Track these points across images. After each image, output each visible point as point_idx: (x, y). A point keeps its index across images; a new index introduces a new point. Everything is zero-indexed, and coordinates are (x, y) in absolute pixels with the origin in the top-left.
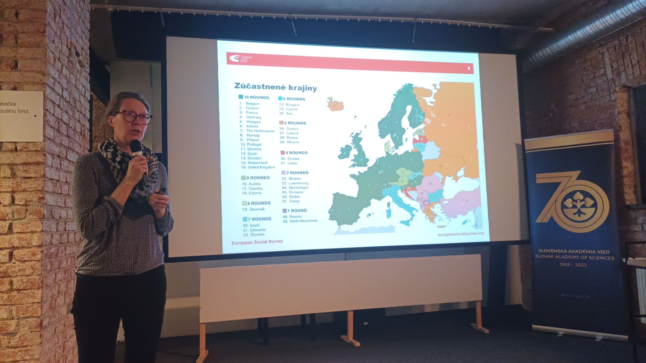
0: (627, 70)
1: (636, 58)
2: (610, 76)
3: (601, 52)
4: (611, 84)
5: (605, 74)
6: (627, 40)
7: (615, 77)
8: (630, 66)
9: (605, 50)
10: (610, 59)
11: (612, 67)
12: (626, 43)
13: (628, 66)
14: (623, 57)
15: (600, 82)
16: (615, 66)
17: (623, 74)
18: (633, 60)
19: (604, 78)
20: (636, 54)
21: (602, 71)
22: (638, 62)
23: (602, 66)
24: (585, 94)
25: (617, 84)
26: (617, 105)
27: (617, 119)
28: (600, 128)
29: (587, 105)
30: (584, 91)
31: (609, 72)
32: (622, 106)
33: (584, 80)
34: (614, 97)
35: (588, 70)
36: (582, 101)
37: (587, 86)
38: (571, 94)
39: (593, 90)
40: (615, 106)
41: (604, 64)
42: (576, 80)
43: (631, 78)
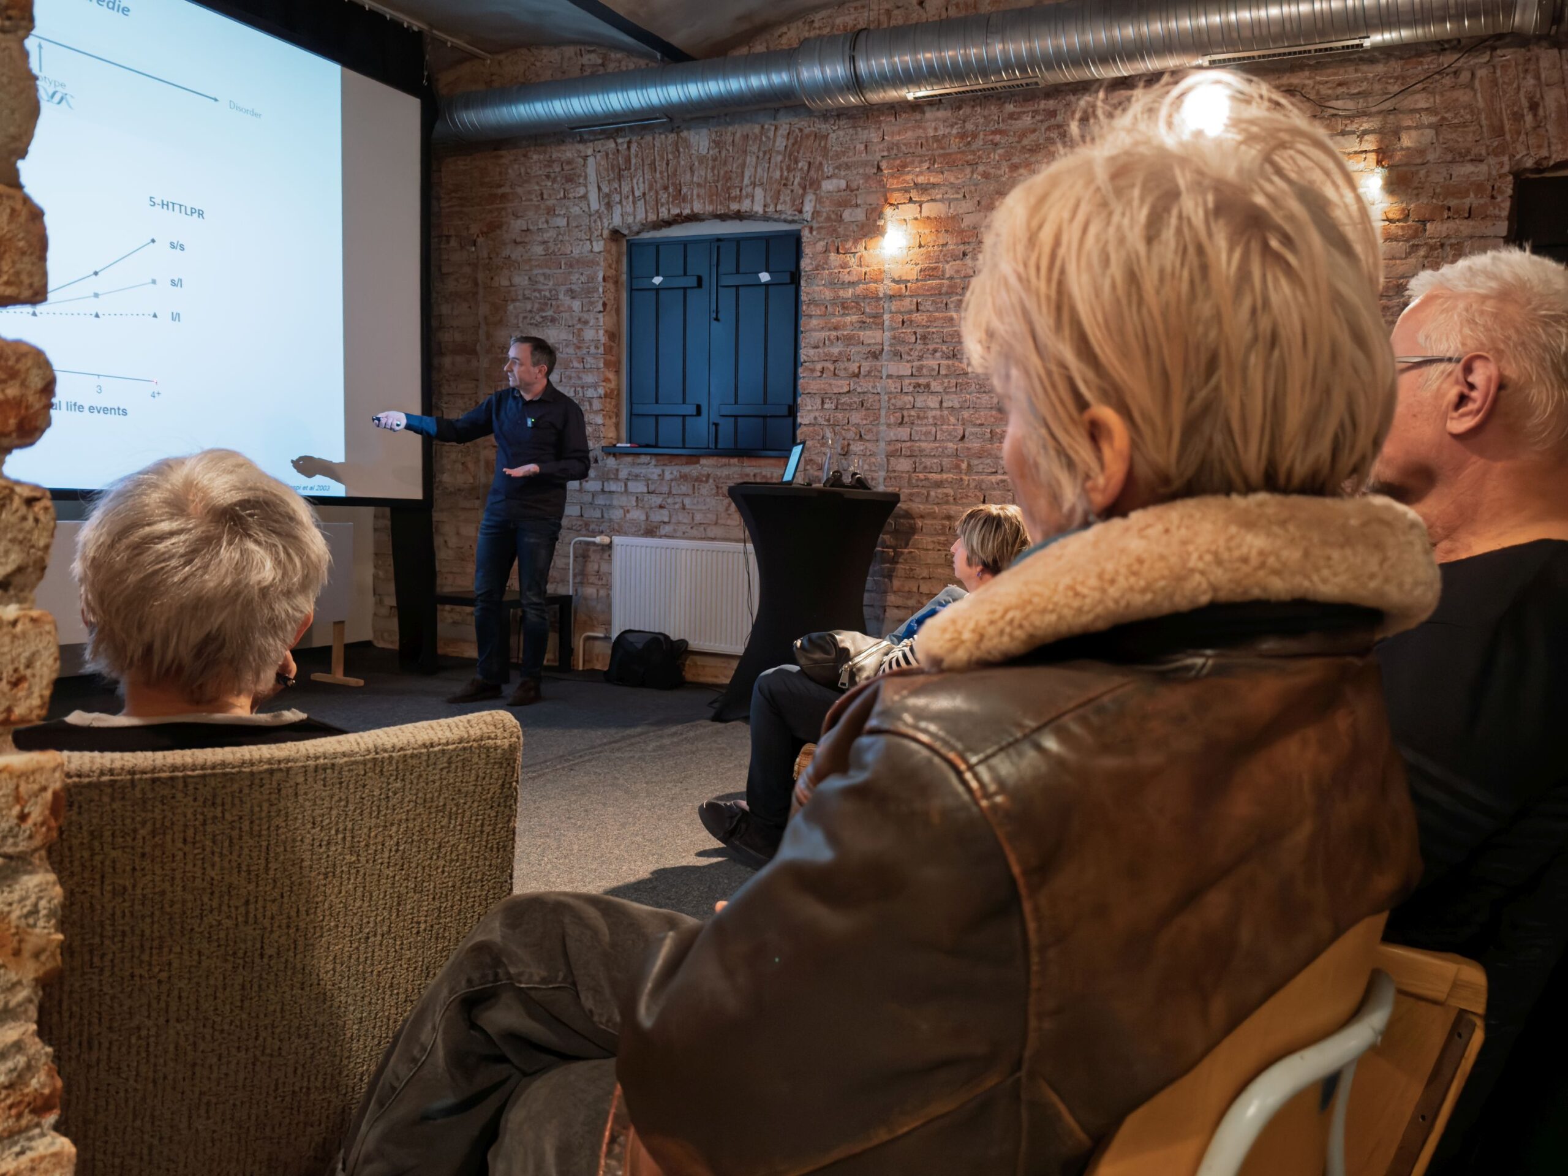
0: (624, 203)
1: (641, 185)
2: (595, 205)
3: (583, 154)
4: (595, 221)
5: (584, 197)
6: (629, 148)
7: (603, 208)
8: (631, 198)
9: (590, 152)
10: (598, 172)
11: (599, 188)
12: (627, 153)
13: (627, 198)
14: (620, 178)
15: (575, 210)
16: (606, 190)
17: (617, 211)
18: (635, 189)
19: (583, 205)
20: (641, 179)
21: (582, 191)
22: (644, 194)
23: (581, 180)
24: (545, 226)
25: (606, 225)
26: (602, 263)
27: (601, 290)
28: (568, 298)
29: (546, 249)
30: (543, 219)
31: (593, 196)
32: (610, 266)
33: (545, 196)
34: (598, 246)
35: (554, 181)
36: (539, 239)
37: (551, 211)
38: (517, 217)
39: (562, 222)
40: (598, 264)
41: (586, 178)
42: (529, 192)
43: (630, 220)
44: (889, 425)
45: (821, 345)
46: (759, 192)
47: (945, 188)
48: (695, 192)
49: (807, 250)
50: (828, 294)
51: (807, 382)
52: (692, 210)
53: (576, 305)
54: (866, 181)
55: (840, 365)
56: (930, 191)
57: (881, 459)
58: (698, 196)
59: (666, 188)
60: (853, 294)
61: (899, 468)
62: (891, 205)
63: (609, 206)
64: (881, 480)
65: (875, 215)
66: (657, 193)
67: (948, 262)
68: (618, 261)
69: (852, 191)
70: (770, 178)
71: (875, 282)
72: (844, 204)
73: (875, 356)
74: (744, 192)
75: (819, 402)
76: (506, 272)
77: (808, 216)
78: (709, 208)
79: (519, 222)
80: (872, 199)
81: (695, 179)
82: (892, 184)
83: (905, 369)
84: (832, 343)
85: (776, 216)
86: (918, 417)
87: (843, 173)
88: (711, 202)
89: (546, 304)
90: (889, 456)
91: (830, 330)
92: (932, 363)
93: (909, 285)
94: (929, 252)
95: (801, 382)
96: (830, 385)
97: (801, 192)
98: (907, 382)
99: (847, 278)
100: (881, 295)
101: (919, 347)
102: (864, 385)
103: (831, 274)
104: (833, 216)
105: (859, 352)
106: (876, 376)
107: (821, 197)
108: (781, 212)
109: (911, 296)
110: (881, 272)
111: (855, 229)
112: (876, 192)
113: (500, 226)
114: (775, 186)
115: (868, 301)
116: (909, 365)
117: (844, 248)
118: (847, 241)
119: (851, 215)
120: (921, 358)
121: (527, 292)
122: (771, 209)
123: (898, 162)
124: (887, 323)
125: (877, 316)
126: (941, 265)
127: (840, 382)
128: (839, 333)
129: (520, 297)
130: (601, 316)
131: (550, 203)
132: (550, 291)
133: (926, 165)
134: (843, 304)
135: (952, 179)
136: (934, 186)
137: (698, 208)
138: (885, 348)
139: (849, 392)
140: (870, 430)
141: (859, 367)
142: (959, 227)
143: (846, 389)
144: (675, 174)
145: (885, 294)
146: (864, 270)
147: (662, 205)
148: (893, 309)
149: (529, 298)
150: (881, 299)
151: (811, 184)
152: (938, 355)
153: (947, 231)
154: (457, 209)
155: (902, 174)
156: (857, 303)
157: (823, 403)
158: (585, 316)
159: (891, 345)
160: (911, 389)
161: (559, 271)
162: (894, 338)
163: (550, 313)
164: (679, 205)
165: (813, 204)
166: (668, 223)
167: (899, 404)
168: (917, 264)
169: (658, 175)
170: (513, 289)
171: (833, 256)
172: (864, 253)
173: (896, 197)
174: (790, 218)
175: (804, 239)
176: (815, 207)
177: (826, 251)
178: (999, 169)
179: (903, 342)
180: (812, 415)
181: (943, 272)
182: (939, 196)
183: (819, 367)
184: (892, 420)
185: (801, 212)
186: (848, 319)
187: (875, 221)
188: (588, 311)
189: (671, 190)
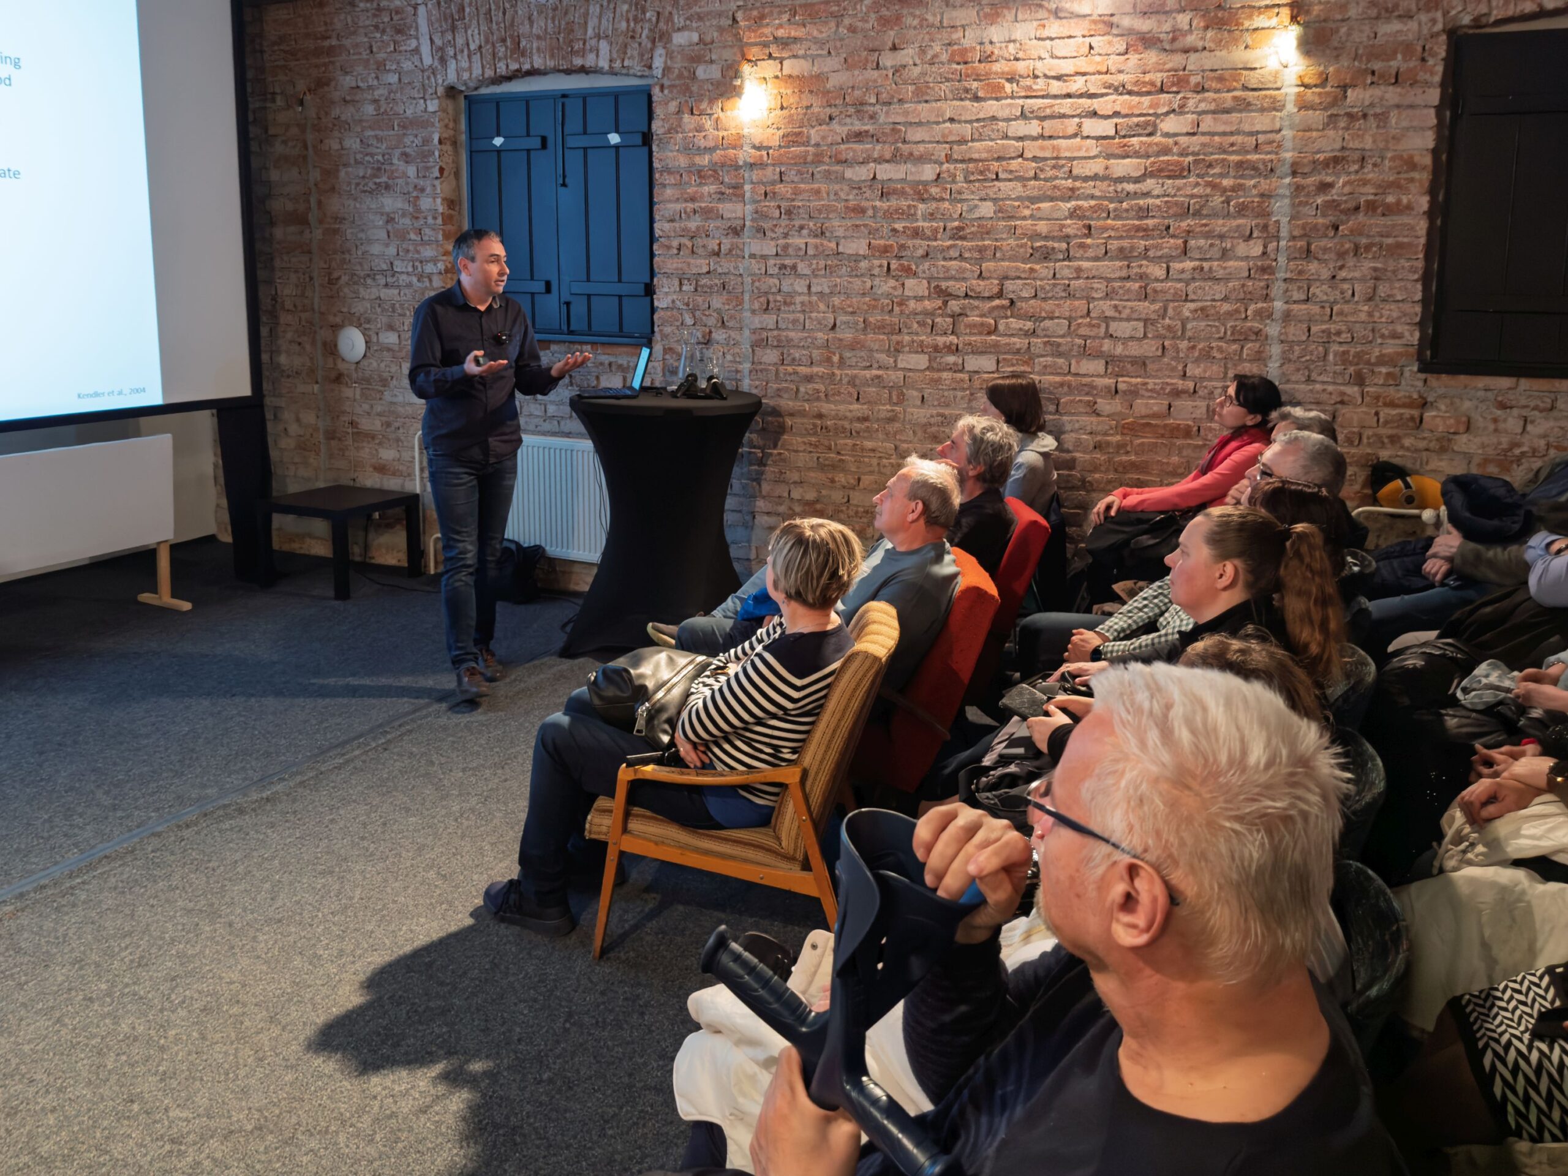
0: (459, 57)
1: (477, 37)
2: (428, 60)
3: (413, 3)
4: (429, 78)
5: (417, 51)
7: (436, 63)
8: (466, 52)
10: (430, 23)
11: (432, 41)
13: (462, 51)
14: (453, 29)
15: (407, 65)
16: (438, 42)
17: (452, 65)
18: (471, 41)
19: (416, 59)
20: (476, 31)
22: (480, 47)
23: (412, 32)
24: (375, 83)
25: (440, 81)
26: (437, 125)
27: (437, 153)
28: (401, 163)
29: (378, 109)
30: (373, 75)
31: (426, 49)
32: (446, 126)
33: (374, 50)
34: (433, 106)
35: (383, 32)
36: (369, 97)
37: (381, 66)
38: (347, 73)
39: (393, 78)
40: (433, 125)
41: (417, 29)
42: (357, 45)
43: (466, 76)
44: (753, 312)
45: (677, 217)
46: (604, 46)
47: (809, 43)
48: (535, 45)
49: (659, 111)
50: (683, 161)
51: (665, 262)
52: (532, 66)
53: (411, 171)
54: (721, 35)
55: (699, 242)
56: (792, 46)
57: (746, 348)
58: (538, 49)
59: (504, 40)
60: (710, 161)
61: (765, 359)
62: (749, 61)
63: (443, 60)
64: (746, 372)
65: (731, 73)
66: (493, 45)
67: (813, 127)
68: (456, 121)
69: (705, 44)
70: (614, 30)
71: (734, 148)
72: (697, 59)
73: (736, 231)
74: (588, 47)
75: (677, 283)
76: (336, 133)
77: (658, 73)
78: (551, 64)
79: (348, 78)
80: (727, 54)
81: (534, 30)
82: (749, 37)
83: (769, 248)
84: (689, 217)
85: (624, 71)
86: (785, 303)
87: (694, 25)
88: (552, 56)
89: (379, 169)
90: (756, 345)
91: (686, 201)
92: (798, 241)
93: (771, 152)
94: (791, 116)
95: (656, 259)
96: (689, 264)
97: (649, 45)
98: (771, 262)
99: (702, 143)
100: (741, 163)
101: (784, 222)
102: (725, 265)
103: (685, 138)
104: (686, 74)
105: (718, 228)
106: (738, 256)
107: (673, 52)
108: (628, 68)
109: (774, 165)
110: (740, 136)
111: (711, 88)
112: (731, 47)
113: (328, 85)
114: (621, 39)
115: (725, 169)
116: (773, 243)
117: (698, 108)
118: (702, 101)
119: (705, 71)
120: (786, 235)
121: (359, 156)
122: (617, 65)
123: (755, 13)
124: (748, 195)
125: (737, 187)
126: (804, 130)
127: (699, 261)
128: (696, 205)
129: (352, 161)
130: (437, 183)
131: (381, 56)
132: (383, 156)
133: (786, 17)
134: (699, 172)
135: (815, 33)
136: (796, 40)
137: (538, 63)
138: (748, 223)
139: (708, 272)
140: (732, 317)
141: (719, 245)
142: (825, 87)
143: (705, 270)
144: (512, 24)
145: (745, 161)
146: (721, 134)
147: (500, 59)
148: (754, 178)
149: (361, 163)
150: (741, 167)
151: (661, 37)
152: (805, 232)
153: (811, 92)
154: (281, 63)
155: (759, 27)
156: (715, 171)
157: (681, 284)
158: (421, 182)
159: (753, 220)
160: (777, 270)
161: (392, 132)
162: (757, 212)
163: (384, 179)
164: (517, 60)
165: (663, 59)
166: (509, 78)
167: (764, 288)
168: (778, 129)
169: (494, 26)
170: (343, 152)
171: (686, 117)
172: (721, 114)
173: (754, 52)
174: (639, 74)
175: (655, 98)
176: (666, 62)
177: (679, 112)
178: (867, 21)
179: (765, 216)
180: (670, 298)
181: (809, 137)
182: (801, 52)
183: (675, 243)
184: (756, 306)
185: (650, 67)
186: (706, 189)
187: (732, 79)
188: (424, 177)
189: (509, 44)
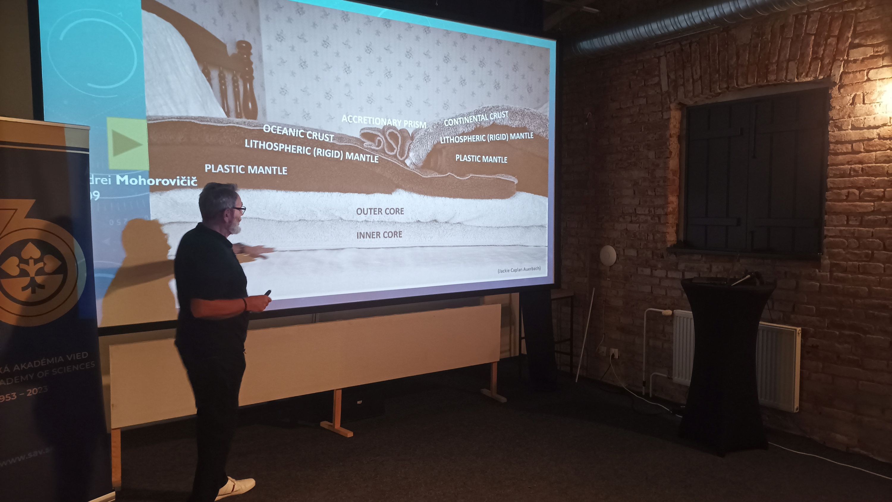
0: (686, 84)
1: (699, 71)
2: (665, 88)
3: (658, 56)
4: (665, 99)
5: (659, 84)
6: (690, 47)
7: (671, 90)
8: (691, 80)
9: (662, 54)
10: (668, 66)
11: (669, 77)
12: (688, 50)
13: (688, 80)
14: (683, 68)
15: (652, 93)
16: (672, 76)
17: (681, 90)
18: (694, 73)
19: (658, 88)
20: (698, 67)
21: (656, 80)
22: (701, 77)
23: (656, 73)
24: (632, 105)
25: (673, 100)
26: (670, 126)
27: (668, 143)
28: (646, 150)
29: (632, 120)
30: (631, 101)
31: (664, 82)
32: (675, 127)
33: (632, 86)
34: (667, 115)
35: (638, 75)
36: (627, 113)
37: (635, 95)
38: (614, 101)
40: (667, 126)
41: (659, 71)
42: (622, 84)
43: (690, 95)
45: (848, 174)
48: (739, 71)
49: (836, 103)
50: (854, 136)
51: (835, 205)
52: (737, 84)
53: (651, 155)
55: (866, 191)
58: (742, 73)
59: (718, 71)
60: (878, 135)
63: (675, 87)
68: (681, 123)
72: (870, 67)
75: (844, 219)
76: (606, 136)
77: (836, 78)
78: (751, 82)
79: (615, 104)
81: (740, 62)
84: (858, 173)
87: (869, 42)
88: (753, 77)
89: (631, 154)
91: (855, 163)
95: (827, 203)
96: (856, 206)
97: (830, 61)
99: (872, 123)
103: (857, 120)
104: (860, 76)
107: (849, 63)
108: (812, 77)
111: (881, 84)
113: (603, 109)
114: (807, 60)
117: (868, 99)
119: (876, 74)
121: (619, 148)
122: (803, 77)
127: (866, 204)
128: (864, 165)
129: (615, 151)
131: (636, 89)
132: (634, 146)
134: (868, 142)
139: (875, 212)
141: (884, 192)
143: (870, 209)
144: (724, 60)
149: (620, 151)
151: (839, 54)
157: (848, 220)
158: (657, 161)
161: (640, 133)
163: (633, 160)
165: (841, 69)
169: (711, 63)
170: (610, 146)
171: (859, 106)
175: (832, 96)
176: (843, 70)
177: (851, 103)
180: (838, 229)
183: (845, 191)
185: (830, 76)
186: (873, 154)
188: (659, 158)
189: (721, 72)
